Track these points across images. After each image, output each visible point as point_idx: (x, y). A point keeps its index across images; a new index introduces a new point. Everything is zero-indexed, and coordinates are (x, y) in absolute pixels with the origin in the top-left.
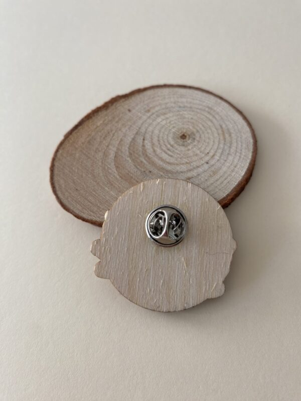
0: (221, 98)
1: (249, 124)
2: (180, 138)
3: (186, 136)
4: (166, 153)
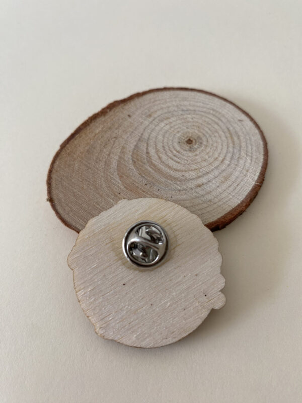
0: (225, 100)
1: (257, 126)
2: (186, 143)
3: (192, 141)
4: (172, 159)
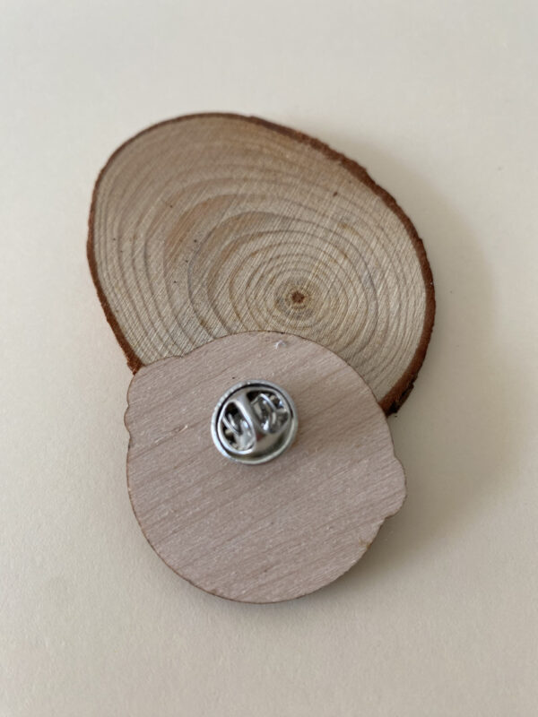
2: (293, 291)
3: (300, 302)
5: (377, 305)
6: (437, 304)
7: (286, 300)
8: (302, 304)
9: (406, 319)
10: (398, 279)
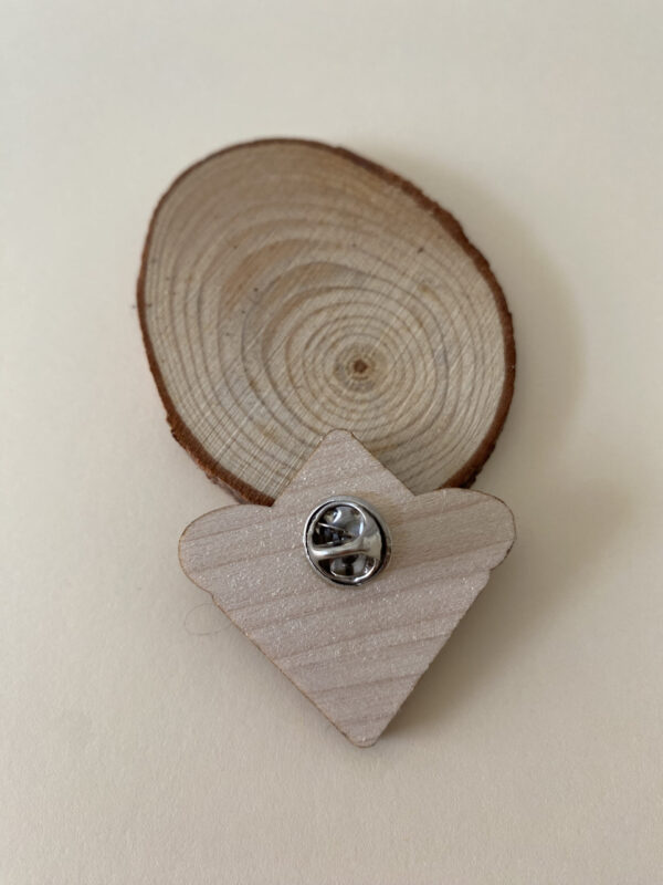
2: (356, 359)
3: (362, 371)
4: (314, 335)
5: (447, 386)
6: (515, 390)
7: (347, 368)
8: (363, 375)
9: (477, 404)
10: (476, 358)
